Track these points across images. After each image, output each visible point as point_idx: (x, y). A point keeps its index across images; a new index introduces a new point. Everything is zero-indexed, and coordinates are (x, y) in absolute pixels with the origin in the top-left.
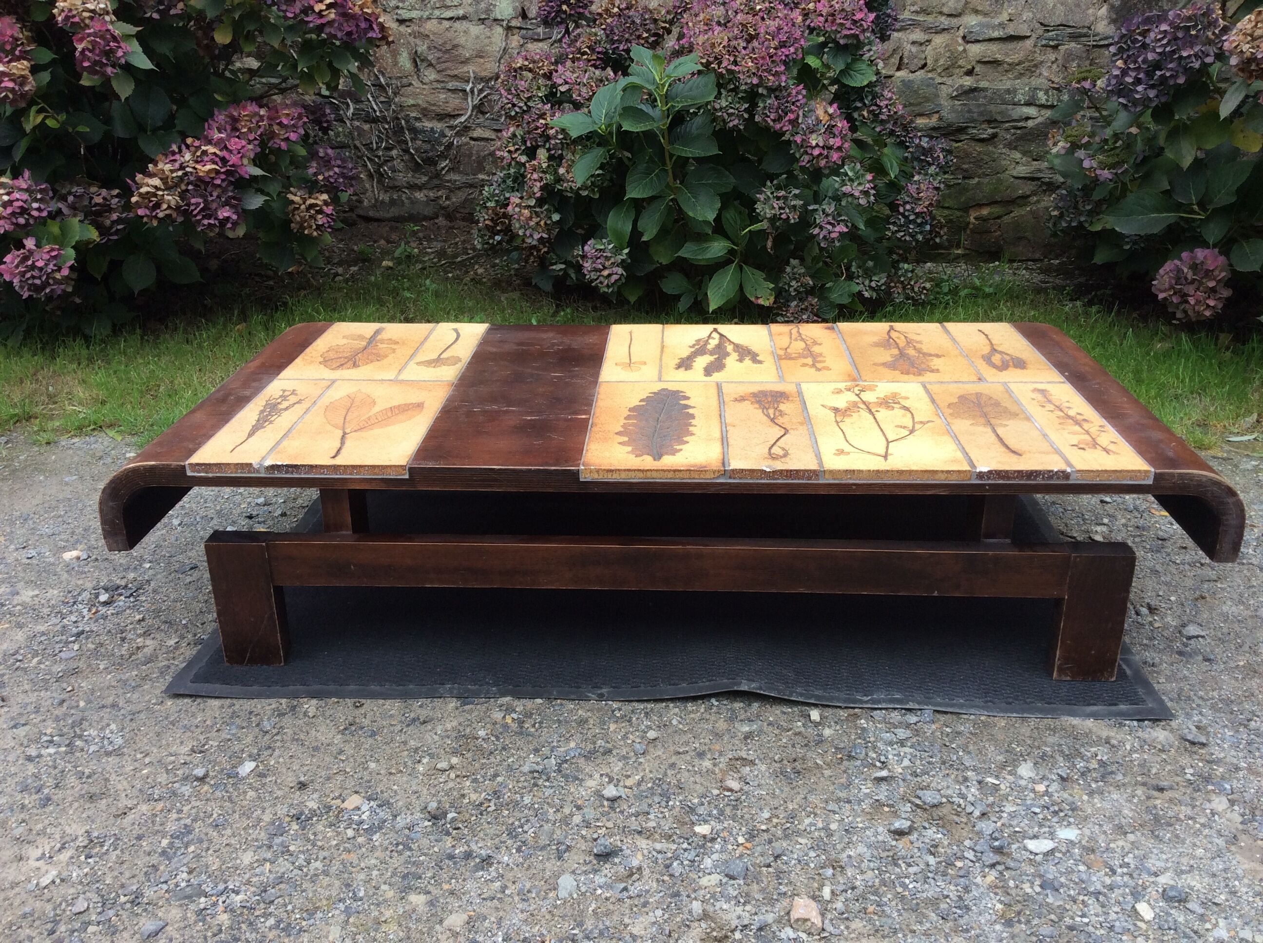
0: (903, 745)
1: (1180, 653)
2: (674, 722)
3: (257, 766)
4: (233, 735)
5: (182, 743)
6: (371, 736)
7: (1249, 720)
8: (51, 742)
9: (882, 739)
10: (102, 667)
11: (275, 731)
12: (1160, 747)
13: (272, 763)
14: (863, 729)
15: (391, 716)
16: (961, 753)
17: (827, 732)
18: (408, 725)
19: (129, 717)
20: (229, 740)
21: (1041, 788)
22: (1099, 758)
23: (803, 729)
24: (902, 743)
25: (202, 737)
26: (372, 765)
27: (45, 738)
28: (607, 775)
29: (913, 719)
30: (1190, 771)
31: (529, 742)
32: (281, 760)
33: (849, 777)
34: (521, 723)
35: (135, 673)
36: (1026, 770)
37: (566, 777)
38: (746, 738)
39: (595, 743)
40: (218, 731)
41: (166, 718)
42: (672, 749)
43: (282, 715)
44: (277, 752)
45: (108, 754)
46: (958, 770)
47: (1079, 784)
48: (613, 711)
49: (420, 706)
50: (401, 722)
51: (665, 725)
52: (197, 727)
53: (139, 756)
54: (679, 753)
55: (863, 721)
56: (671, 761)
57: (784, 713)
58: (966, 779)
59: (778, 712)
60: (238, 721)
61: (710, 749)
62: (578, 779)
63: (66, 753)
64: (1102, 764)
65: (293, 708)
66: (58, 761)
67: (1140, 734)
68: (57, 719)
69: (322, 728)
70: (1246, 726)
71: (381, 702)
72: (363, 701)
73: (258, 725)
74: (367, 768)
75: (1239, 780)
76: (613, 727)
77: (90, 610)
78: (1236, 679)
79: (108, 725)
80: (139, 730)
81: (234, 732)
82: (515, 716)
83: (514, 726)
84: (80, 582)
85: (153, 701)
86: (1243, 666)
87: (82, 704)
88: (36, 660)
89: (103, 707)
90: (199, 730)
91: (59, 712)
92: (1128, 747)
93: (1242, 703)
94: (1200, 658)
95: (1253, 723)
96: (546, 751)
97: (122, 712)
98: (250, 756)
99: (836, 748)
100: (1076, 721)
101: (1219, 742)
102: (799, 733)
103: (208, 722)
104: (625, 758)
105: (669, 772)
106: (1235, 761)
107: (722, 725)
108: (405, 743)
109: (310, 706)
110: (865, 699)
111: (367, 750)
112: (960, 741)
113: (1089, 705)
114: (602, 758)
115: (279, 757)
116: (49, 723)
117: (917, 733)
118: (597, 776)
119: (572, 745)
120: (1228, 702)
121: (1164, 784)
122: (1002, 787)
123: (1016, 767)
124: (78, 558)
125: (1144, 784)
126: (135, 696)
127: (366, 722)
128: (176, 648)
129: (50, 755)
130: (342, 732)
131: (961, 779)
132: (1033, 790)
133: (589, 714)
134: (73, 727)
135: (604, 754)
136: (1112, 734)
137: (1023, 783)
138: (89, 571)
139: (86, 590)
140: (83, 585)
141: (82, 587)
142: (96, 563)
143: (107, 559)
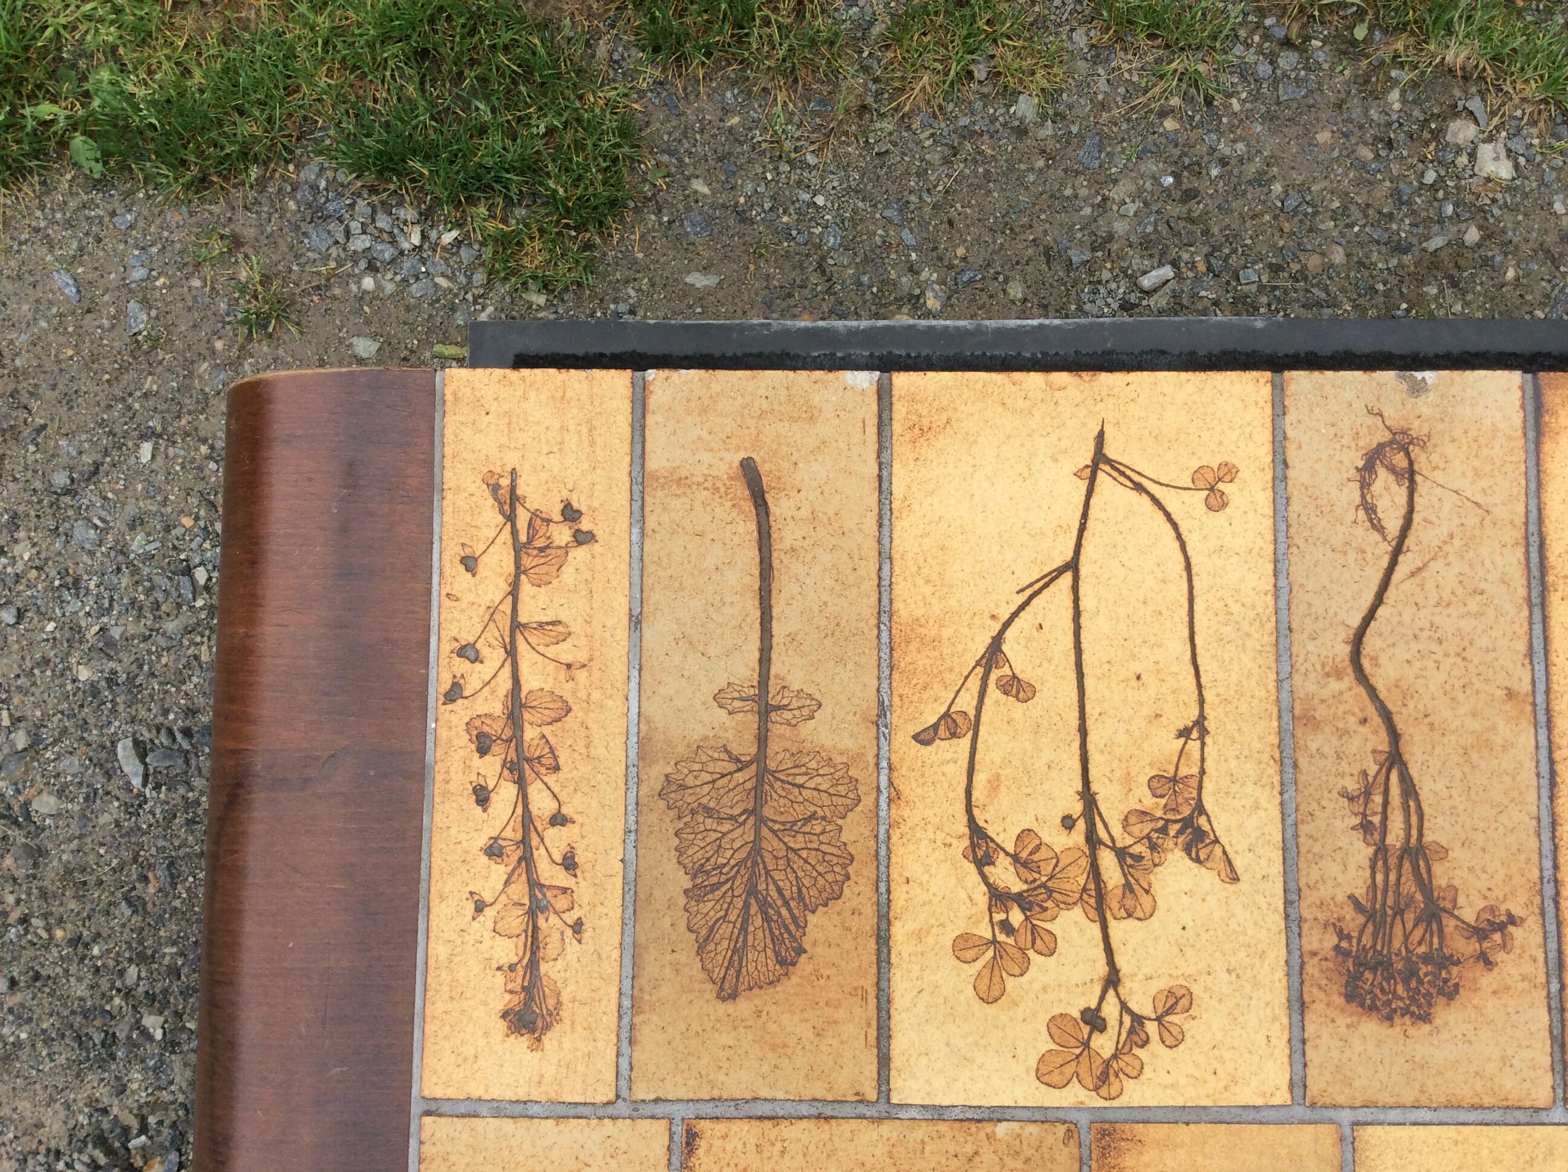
138: (18, 1044)
139: (58, 1154)
140: (39, 1125)
141: (42, 1134)
142: (18, 998)
143: (37, 977)
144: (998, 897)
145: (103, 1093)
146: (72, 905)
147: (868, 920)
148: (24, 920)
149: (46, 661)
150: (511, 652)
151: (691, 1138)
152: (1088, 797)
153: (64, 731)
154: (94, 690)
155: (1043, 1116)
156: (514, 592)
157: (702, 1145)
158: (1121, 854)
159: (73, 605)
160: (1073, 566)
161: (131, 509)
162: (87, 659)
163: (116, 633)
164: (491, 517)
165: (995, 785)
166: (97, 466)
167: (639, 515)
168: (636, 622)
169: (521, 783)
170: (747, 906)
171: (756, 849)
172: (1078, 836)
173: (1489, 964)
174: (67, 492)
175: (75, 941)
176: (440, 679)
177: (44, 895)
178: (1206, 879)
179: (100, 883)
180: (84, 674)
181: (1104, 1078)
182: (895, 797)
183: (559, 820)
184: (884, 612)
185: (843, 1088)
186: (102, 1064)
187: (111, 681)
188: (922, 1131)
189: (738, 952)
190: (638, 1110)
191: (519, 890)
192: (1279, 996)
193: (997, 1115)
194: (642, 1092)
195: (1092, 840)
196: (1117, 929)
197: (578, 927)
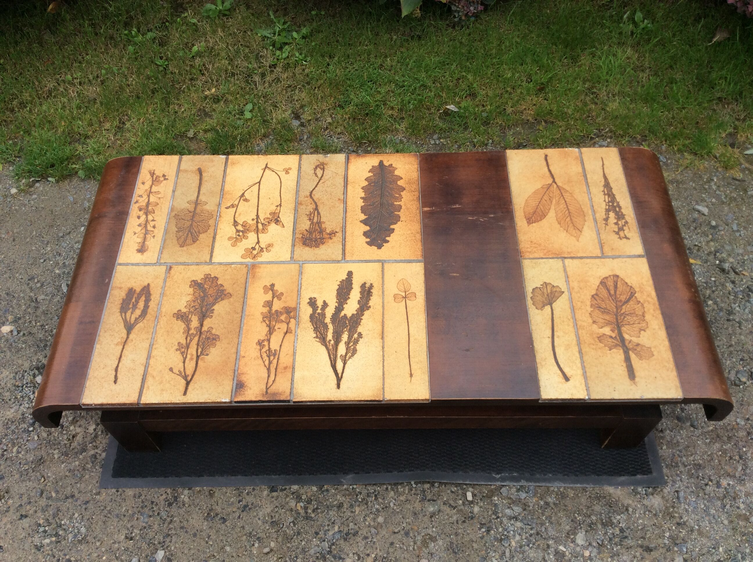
0: (517, 520)
1: (679, 419)
2: (392, 505)
3: (165, 552)
4: (147, 523)
5: (119, 531)
6: (223, 523)
7: (706, 485)
8: (45, 532)
9: (505, 515)
10: (56, 456)
11: (169, 519)
12: (654, 512)
13: (173, 548)
14: (496, 505)
15: (233, 503)
16: (547, 524)
17: (476, 509)
18: (243, 511)
19: (84, 507)
20: (145, 528)
21: (587, 553)
22: (620, 525)
23: (462, 507)
24: (516, 518)
25: (129, 526)
26: (228, 549)
27: (41, 529)
28: (356, 553)
29: (523, 495)
30: (667, 534)
31: (312, 526)
32: (177, 546)
33: (487, 548)
34: (306, 508)
35: (77, 463)
36: (580, 538)
37: (334, 557)
38: (431, 517)
39: (348, 526)
40: (137, 519)
41: (105, 507)
42: (390, 529)
43: (170, 505)
44: (174, 539)
45: (80, 542)
46: (545, 539)
47: (607, 549)
48: (357, 496)
49: (248, 494)
50: (238, 508)
51: (386, 507)
52: (124, 516)
53: (98, 544)
54: (395, 533)
55: (496, 498)
56: (391, 540)
57: (452, 492)
58: (548, 546)
59: (449, 491)
60: (146, 510)
61: (412, 529)
62: (340, 558)
63: (57, 542)
64: (622, 530)
65: (176, 498)
66: (54, 550)
67: (645, 502)
68: (43, 511)
69: (195, 516)
70: (703, 490)
71: (224, 489)
72: (214, 489)
73: (158, 514)
74: (226, 552)
75: (692, 541)
76: (357, 509)
77: (34, 393)
78: (706, 444)
79: (74, 514)
80: (92, 518)
81: (146, 520)
82: (302, 504)
83: (302, 512)
84: (20, 362)
85: (94, 492)
86: (712, 430)
87: (54, 495)
88: (15, 450)
89: (67, 498)
90: (126, 519)
91: (43, 502)
92: (637, 516)
93: (704, 467)
94: (688, 424)
95: (708, 487)
96: (321, 533)
97: (79, 502)
98: (159, 543)
99: (481, 524)
100: (611, 489)
101: (687, 507)
102: (461, 510)
103: (130, 512)
104: (366, 538)
105: (391, 550)
106: (693, 525)
107: (418, 506)
108: (243, 527)
109: (185, 495)
110: (498, 476)
111: (222, 535)
112: (548, 512)
113: (621, 475)
114: (352, 538)
115: (176, 542)
116: (39, 514)
117: (525, 507)
118: (351, 555)
119: (336, 528)
120: (698, 467)
121: (652, 546)
122: (567, 553)
123: (575, 534)
124: (11, 331)
125: (641, 547)
126: (83, 485)
127: (219, 509)
128: (96, 436)
129: (48, 545)
130: (206, 519)
131: (546, 546)
132: (583, 556)
133: (344, 499)
134: (54, 518)
135: (354, 535)
136: (631, 502)
137: (578, 549)
138: (22, 348)
139: (26, 371)
140: (23, 365)
141: (23, 367)
142: (25, 338)
143: (30, 333)
144: (238, 231)
145: (41, 357)
146: (43, 318)
147: (212, 235)
148: (30, 322)
149: (48, 270)
150: (149, 196)
151: (171, 268)
152: (258, 216)
153: (50, 283)
154: (59, 275)
155: (241, 264)
156: (151, 187)
157: (173, 269)
158: (262, 224)
159: (58, 258)
160: (259, 182)
161: (76, 240)
162: (59, 269)
163: (67, 263)
164: (149, 176)
165: (240, 215)
166: (70, 232)
167: (177, 176)
168: (174, 191)
169: (147, 215)
170: (188, 234)
171: (191, 225)
172: (255, 221)
173: (331, 239)
174: (62, 237)
175: (42, 326)
176: (134, 200)
177: (36, 316)
178: (278, 227)
179: (51, 313)
180: (57, 271)
181: (254, 257)
182: (220, 216)
183: (153, 220)
184: (222, 189)
185: (202, 260)
186: (42, 351)
187: (64, 273)
188: (217, 266)
189: (185, 240)
190: (161, 264)
191: (143, 231)
192: (290, 244)
193: (233, 263)
194: (162, 261)
195: (257, 222)
196: (260, 235)
197: (154, 236)
